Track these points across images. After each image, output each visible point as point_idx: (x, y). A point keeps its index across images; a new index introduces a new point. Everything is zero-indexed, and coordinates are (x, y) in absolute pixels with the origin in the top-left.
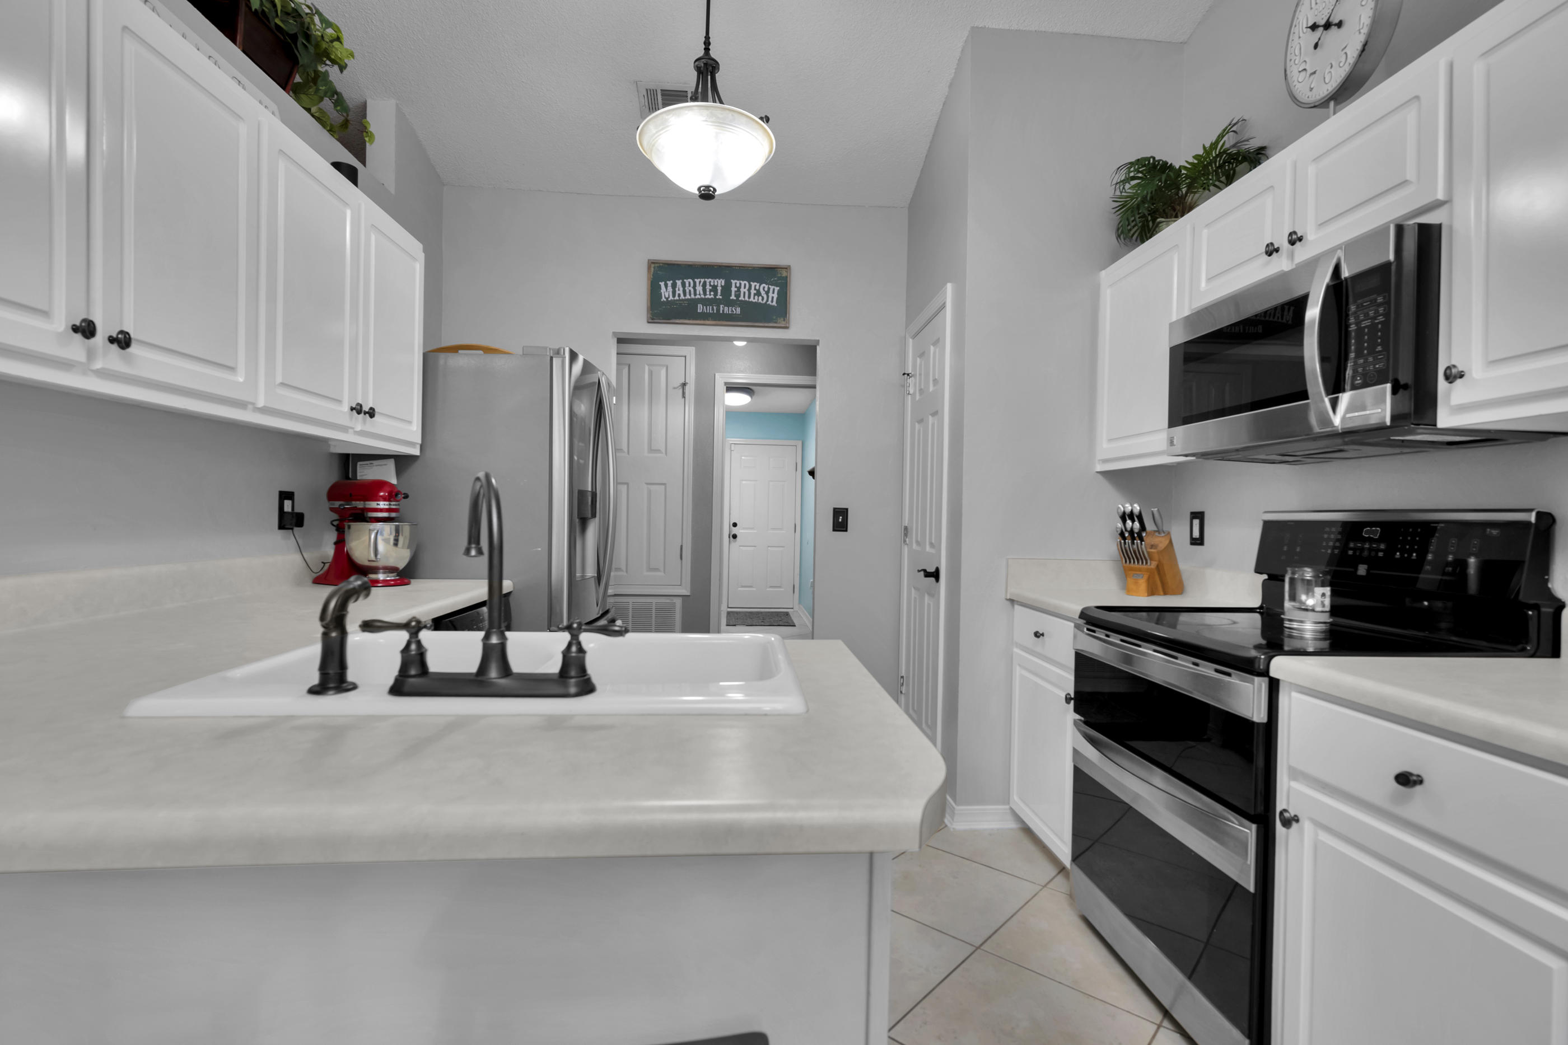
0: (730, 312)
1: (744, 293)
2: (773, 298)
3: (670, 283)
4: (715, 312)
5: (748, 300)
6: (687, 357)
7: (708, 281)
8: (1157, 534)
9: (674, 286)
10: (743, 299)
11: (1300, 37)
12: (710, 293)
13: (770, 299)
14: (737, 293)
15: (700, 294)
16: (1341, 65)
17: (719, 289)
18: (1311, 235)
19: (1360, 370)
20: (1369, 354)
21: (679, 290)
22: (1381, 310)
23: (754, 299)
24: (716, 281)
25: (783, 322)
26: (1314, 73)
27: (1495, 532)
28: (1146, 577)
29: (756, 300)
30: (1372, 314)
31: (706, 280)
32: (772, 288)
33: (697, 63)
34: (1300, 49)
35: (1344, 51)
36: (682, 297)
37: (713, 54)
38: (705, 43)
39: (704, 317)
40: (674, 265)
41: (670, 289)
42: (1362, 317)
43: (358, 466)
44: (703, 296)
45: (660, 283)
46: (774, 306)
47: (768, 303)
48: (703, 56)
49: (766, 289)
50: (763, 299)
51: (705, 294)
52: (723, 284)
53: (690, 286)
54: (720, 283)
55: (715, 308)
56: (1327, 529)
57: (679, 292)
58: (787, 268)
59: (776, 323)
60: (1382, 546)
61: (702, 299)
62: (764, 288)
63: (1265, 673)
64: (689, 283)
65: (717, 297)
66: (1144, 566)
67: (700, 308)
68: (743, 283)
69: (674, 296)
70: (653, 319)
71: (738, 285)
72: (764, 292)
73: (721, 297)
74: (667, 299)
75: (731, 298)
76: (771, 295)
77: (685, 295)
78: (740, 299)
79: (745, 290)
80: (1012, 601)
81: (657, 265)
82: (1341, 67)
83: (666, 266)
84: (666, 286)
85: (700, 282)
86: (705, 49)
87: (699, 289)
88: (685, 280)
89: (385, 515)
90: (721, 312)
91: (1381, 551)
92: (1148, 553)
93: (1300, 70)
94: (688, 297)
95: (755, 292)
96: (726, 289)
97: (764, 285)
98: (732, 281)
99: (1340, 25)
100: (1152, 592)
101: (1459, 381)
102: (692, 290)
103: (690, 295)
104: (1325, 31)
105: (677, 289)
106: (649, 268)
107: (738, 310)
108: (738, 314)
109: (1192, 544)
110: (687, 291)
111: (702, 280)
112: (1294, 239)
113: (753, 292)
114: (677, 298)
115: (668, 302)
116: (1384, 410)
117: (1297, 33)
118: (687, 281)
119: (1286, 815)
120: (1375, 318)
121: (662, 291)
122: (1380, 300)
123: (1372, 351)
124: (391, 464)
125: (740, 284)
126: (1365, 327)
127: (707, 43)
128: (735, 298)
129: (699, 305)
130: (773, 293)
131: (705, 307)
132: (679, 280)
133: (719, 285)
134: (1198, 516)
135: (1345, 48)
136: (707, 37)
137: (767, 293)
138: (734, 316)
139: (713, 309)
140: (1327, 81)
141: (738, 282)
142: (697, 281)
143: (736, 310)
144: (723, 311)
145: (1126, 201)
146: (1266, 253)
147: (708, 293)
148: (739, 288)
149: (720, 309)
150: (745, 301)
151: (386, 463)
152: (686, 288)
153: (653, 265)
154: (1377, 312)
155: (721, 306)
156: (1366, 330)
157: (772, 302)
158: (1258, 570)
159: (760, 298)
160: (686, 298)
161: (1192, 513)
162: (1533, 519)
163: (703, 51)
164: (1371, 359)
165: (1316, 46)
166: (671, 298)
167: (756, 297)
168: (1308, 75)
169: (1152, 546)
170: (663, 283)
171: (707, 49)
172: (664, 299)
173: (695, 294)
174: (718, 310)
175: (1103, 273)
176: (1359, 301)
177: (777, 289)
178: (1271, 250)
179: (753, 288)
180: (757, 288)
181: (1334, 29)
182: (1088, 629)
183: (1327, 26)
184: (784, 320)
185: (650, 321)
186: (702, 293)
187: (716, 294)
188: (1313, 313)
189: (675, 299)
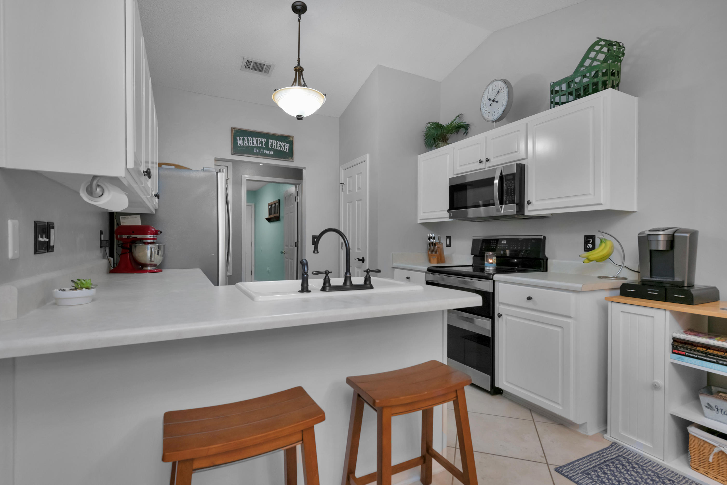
0: (269, 153)
1: (275, 145)
2: (287, 149)
3: (241, 138)
4: (262, 152)
5: (276, 148)
6: (228, 167)
7: (259, 139)
8: (439, 243)
9: (243, 140)
10: (274, 148)
11: (485, 100)
12: (260, 144)
13: (286, 149)
14: (271, 145)
15: (255, 144)
16: (498, 113)
17: (264, 143)
18: (492, 160)
19: (508, 199)
20: (510, 196)
21: (246, 142)
22: (513, 185)
23: (279, 148)
24: (262, 139)
25: (291, 159)
26: (490, 112)
27: (534, 241)
28: (436, 257)
29: (280, 149)
30: (511, 185)
31: (258, 138)
32: (286, 144)
33: (295, 68)
34: (485, 104)
35: (498, 109)
36: (247, 145)
37: (301, 65)
38: (298, 61)
39: (257, 154)
40: (243, 130)
41: (242, 141)
42: (508, 186)
43: (121, 218)
44: (256, 145)
45: (237, 138)
46: (287, 152)
47: (285, 151)
48: (297, 66)
49: (284, 145)
50: (282, 149)
51: (257, 144)
52: (265, 141)
53: (250, 140)
54: (264, 140)
55: (262, 151)
56: (492, 241)
57: (246, 143)
58: (293, 137)
59: (288, 159)
60: (507, 245)
61: (256, 146)
62: (283, 144)
63: (492, 279)
64: (250, 139)
65: (263, 146)
66: (436, 254)
67: (255, 150)
68: (274, 141)
69: (243, 144)
70: (234, 153)
71: (272, 142)
72: (283, 146)
73: (264, 146)
74: (240, 145)
75: (269, 147)
76: (286, 147)
77: (248, 144)
78: (273, 148)
79: (275, 144)
80: (394, 267)
81: (235, 130)
82: (497, 114)
83: (240, 131)
84: (240, 139)
85: (255, 139)
86: (298, 63)
87: (255, 142)
88: (248, 138)
89: (152, 241)
90: (265, 153)
91: (507, 247)
92: (438, 250)
93: (485, 110)
94: (250, 145)
95: (279, 145)
96: (267, 143)
97: (283, 143)
98: (269, 140)
99: (497, 102)
100: (438, 263)
101: (530, 204)
102: (252, 142)
103: (251, 144)
104: (493, 102)
105: (245, 141)
106: (232, 131)
107: (272, 153)
108: (272, 154)
109: (447, 246)
110: (250, 142)
111: (256, 138)
112: (487, 160)
113: (278, 145)
114: (245, 145)
115: (241, 146)
116: (514, 210)
117: (484, 99)
118: (249, 138)
119: (500, 315)
120: (511, 186)
121: (238, 141)
122: (513, 182)
123: (511, 195)
124: (139, 217)
125: (273, 141)
126: (509, 188)
127: (299, 61)
128: (271, 147)
129: (255, 149)
130: (287, 146)
131: (257, 150)
132: (246, 137)
133: (264, 141)
134: (449, 237)
135: (499, 109)
136: (299, 58)
137: (284, 146)
138: (271, 155)
139: (261, 151)
140: (493, 116)
141: (272, 141)
142: (254, 138)
143: (271, 152)
144: (266, 152)
145: (427, 134)
146: (479, 162)
147: (259, 144)
148: (272, 143)
149: (264, 151)
150: (275, 149)
151: (136, 217)
152: (249, 141)
153: (234, 130)
154: (512, 185)
155: (265, 150)
156: (509, 189)
157: (286, 150)
158: (472, 254)
159: (281, 148)
160: (249, 145)
161: (446, 237)
162: (542, 238)
163: (297, 64)
164: (511, 197)
165: (490, 105)
166: (242, 145)
167: (280, 148)
168: (488, 112)
169: (438, 248)
170: (238, 138)
171: (299, 63)
172: (239, 145)
173: (253, 144)
174: (263, 152)
175: (419, 156)
176: (508, 181)
177: (288, 145)
178: (481, 162)
179: (278, 144)
180: (280, 144)
181: (495, 103)
182: (431, 274)
183: (493, 101)
184: (292, 158)
185: (233, 154)
186: (256, 144)
187: (262, 145)
188: (496, 181)
189: (244, 145)
